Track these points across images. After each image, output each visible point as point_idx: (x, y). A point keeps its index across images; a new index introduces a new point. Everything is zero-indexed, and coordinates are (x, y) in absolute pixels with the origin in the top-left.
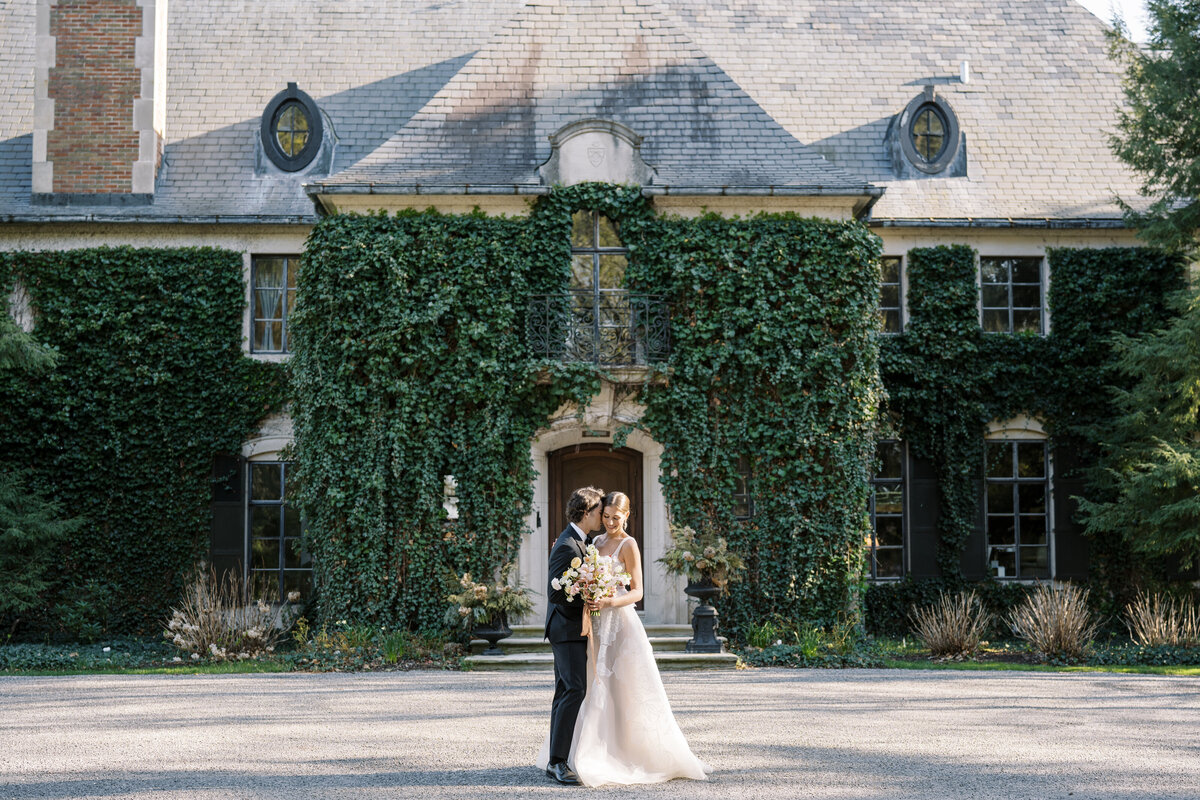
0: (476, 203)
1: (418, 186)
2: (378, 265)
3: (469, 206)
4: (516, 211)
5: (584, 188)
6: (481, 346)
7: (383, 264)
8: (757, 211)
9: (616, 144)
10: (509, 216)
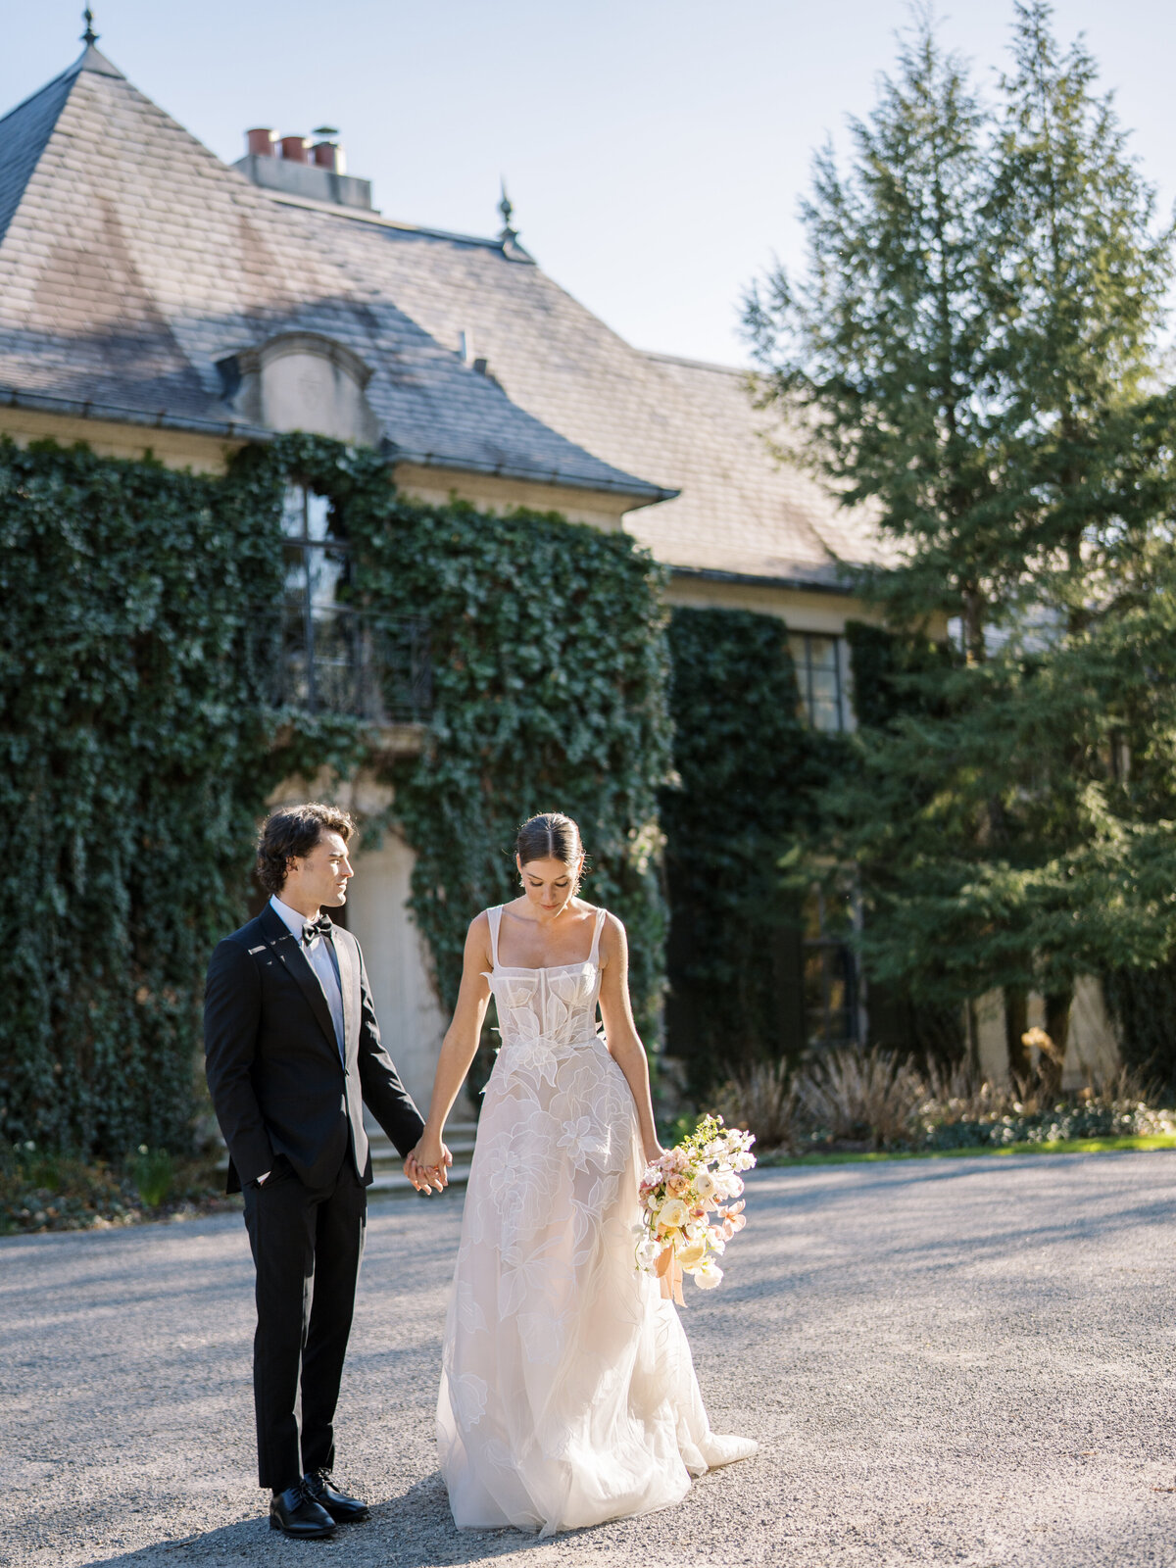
0: (147, 443)
1: (87, 404)
2: (41, 530)
3: (136, 447)
4: (205, 463)
5: (296, 440)
6: (196, 680)
7: (48, 529)
8: (516, 505)
9: (337, 378)
10: (196, 471)
